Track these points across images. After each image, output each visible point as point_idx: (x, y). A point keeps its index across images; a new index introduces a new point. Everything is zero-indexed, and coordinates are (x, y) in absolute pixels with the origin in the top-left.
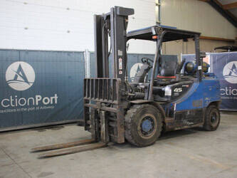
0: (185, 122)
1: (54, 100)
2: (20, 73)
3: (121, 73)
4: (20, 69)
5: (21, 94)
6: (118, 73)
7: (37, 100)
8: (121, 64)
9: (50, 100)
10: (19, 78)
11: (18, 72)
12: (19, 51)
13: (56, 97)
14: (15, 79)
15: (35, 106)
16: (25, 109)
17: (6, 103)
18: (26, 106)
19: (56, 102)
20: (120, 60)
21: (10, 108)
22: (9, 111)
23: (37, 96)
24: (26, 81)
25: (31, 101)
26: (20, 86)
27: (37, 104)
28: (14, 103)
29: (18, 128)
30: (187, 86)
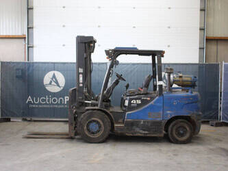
0: (137, 130)
2: (54, 80)
3: (81, 85)
4: (54, 76)
5: (54, 94)
7: (66, 100)
8: (81, 79)
10: (53, 83)
11: (52, 79)
12: (54, 63)
14: (50, 83)
15: (64, 104)
16: (56, 106)
17: (43, 100)
18: (57, 104)
20: (81, 76)
21: (46, 104)
22: (45, 106)
23: (66, 97)
24: (58, 85)
25: (61, 100)
26: (54, 89)
27: (66, 103)
28: (49, 101)
29: (51, 119)
30: (148, 99)
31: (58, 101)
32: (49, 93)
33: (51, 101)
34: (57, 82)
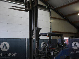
1: (15, 54)
2: (5, 46)
3: (37, 48)
4: (5, 44)
6: (36, 48)
7: (10, 54)
8: (37, 45)
9: (14, 55)
10: (4, 47)
12: (5, 38)
13: (16, 54)
15: (9, 56)
16: (6, 57)
19: (16, 55)
21: (1, 57)
28: (2, 55)
30: (59, 51)
31: (6, 55)
32: (2, 52)
33: (4, 55)
34: (6, 47)
